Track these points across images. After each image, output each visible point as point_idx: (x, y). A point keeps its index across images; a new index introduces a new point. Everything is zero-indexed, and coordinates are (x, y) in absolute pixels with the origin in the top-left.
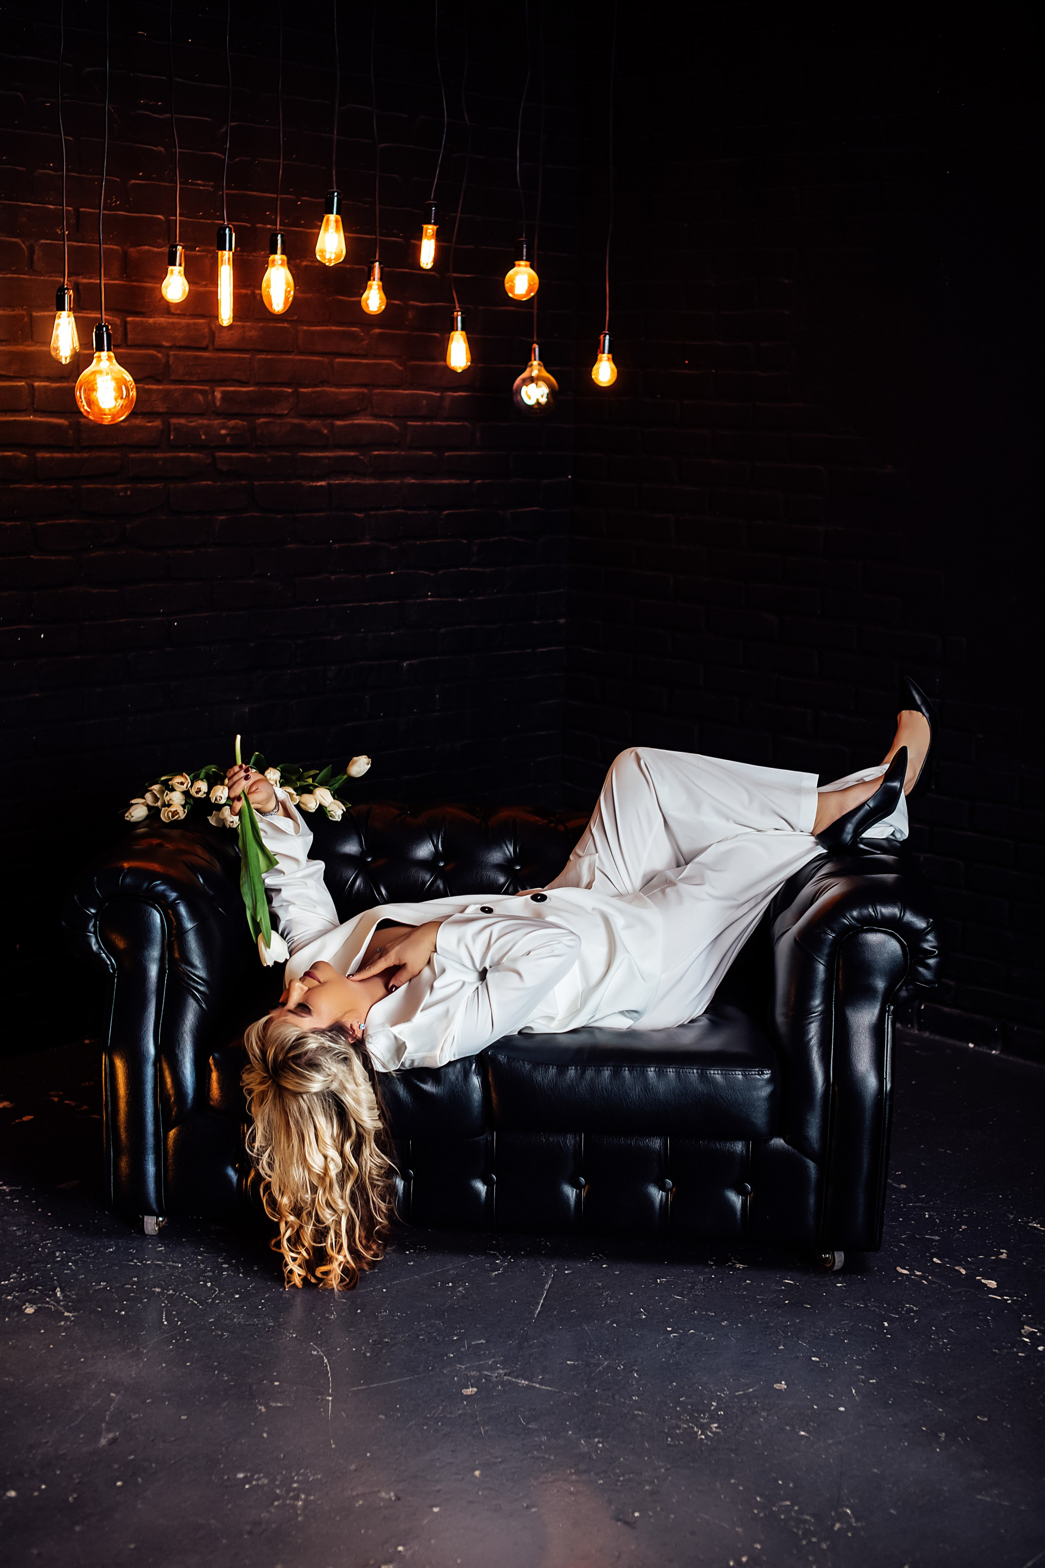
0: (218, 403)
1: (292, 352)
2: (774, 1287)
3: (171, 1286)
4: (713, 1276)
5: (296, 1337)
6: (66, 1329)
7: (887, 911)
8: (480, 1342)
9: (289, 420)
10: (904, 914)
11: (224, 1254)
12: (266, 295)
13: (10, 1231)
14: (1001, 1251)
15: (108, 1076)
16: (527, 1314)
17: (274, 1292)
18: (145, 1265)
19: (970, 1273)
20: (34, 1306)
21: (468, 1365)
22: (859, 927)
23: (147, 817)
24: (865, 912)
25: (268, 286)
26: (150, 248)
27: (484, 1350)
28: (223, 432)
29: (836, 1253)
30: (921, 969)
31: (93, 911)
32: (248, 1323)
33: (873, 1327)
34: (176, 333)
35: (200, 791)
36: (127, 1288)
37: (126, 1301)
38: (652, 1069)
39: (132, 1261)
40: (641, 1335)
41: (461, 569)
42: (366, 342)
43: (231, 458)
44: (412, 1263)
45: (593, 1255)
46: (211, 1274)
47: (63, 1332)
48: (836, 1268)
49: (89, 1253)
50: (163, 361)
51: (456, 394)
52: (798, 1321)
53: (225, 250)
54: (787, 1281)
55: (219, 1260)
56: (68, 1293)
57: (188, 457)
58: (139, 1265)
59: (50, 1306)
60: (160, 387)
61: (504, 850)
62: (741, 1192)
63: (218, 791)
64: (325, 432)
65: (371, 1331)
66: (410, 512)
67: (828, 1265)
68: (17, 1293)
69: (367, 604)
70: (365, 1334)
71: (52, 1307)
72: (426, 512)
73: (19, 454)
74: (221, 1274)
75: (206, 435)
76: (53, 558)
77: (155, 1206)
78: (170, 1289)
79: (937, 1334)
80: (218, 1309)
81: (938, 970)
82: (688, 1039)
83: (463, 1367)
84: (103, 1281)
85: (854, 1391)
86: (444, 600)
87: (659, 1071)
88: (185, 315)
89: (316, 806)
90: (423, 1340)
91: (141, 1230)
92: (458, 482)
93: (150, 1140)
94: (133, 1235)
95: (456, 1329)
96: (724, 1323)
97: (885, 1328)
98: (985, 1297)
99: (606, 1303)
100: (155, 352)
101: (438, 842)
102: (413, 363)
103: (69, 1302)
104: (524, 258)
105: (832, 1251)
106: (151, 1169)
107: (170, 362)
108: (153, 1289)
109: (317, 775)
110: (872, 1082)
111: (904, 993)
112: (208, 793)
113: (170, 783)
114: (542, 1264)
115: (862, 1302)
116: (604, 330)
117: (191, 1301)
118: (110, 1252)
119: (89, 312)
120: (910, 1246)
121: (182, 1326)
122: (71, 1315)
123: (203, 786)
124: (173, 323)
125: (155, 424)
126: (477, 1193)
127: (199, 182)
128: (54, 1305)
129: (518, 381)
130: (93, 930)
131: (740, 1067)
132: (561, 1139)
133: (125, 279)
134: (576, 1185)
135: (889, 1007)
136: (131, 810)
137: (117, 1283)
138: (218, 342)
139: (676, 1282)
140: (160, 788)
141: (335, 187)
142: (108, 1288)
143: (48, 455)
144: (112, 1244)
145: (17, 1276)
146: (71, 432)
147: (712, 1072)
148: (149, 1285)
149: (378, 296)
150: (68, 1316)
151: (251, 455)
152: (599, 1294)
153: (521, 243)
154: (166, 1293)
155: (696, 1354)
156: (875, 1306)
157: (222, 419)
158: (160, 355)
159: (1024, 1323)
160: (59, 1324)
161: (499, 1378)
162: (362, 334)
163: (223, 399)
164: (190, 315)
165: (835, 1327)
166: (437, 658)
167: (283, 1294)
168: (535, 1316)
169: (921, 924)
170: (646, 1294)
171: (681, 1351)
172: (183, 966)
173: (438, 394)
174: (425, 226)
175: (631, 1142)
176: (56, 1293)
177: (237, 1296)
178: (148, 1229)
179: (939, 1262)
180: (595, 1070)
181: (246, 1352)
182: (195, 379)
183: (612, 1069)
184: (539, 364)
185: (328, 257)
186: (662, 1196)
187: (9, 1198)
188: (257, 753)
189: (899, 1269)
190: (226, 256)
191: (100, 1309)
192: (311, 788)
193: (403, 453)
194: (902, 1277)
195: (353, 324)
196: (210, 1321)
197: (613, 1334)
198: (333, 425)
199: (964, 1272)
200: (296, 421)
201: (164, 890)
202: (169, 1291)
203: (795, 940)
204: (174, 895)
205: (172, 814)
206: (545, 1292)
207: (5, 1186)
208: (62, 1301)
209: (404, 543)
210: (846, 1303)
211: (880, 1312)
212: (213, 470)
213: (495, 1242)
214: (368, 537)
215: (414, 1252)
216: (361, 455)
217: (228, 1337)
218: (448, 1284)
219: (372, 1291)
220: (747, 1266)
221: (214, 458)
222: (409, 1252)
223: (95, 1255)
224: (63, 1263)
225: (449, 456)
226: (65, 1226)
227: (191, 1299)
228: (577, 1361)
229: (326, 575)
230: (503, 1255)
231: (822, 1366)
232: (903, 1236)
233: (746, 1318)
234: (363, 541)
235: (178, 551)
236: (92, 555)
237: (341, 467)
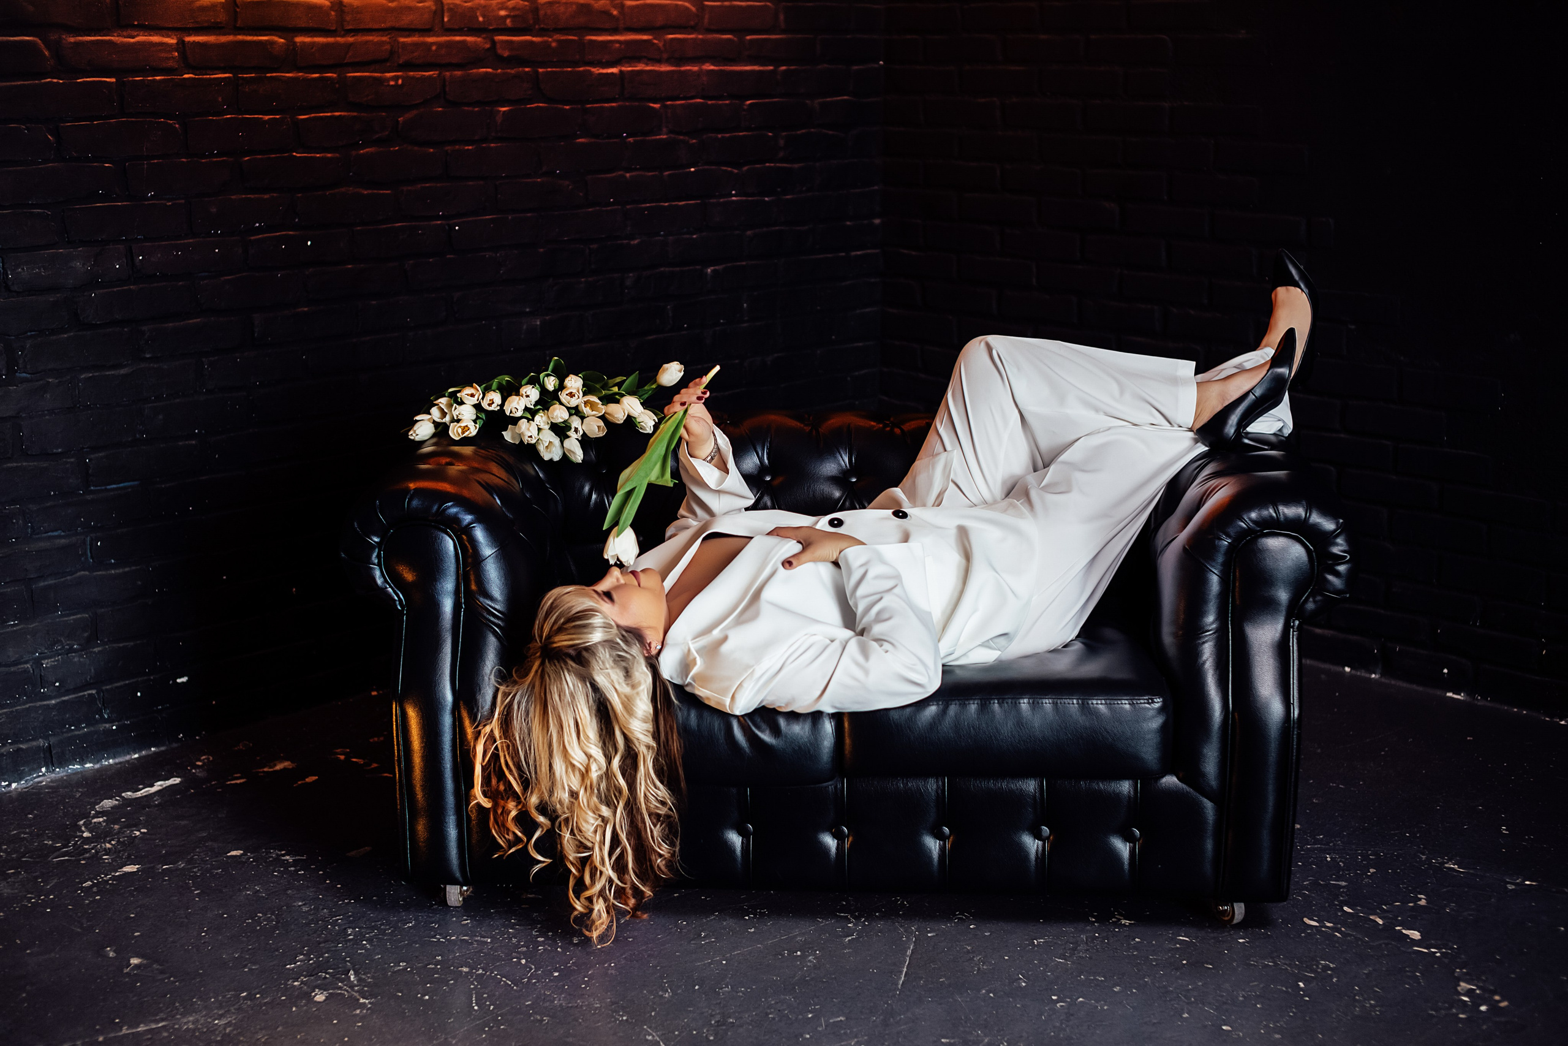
2: (1168, 945)
3: (480, 964)
4: (1097, 935)
5: (626, 1020)
6: (362, 1018)
7: (1291, 511)
8: (839, 1019)
10: (1310, 515)
11: (539, 926)
13: (295, 906)
14: (1419, 896)
15: (400, 728)
16: (890, 984)
17: (598, 968)
18: (449, 941)
19: (1387, 922)
20: (325, 993)
22: (1258, 531)
23: (434, 436)
24: (1265, 513)
27: (845, 1029)
28: (503, 13)
29: (1235, 905)
30: (1330, 577)
31: (376, 540)
32: (570, 1005)
33: (1286, 988)
35: (493, 403)
36: (430, 968)
37: (430, 984)
38: (1026, 701)
39: (434, 937)
40: (1022, 1006)
41: (767, 164)
43: (512, 42)
44: (753, 930)
45: (958, 915)
47: (359, 1022)
48: (1235, 921)
49: (386, 930)
52: (1200, 984)
54: (1181, 938)
55: (534, 933)
56: (363, 977)
57: (464, 42)
58: (442, 941)
59: (343, 992)
61: (839, 461)
62: (1128, 838)
63: (513, 401)
64: (615, 13)
65: (713, 1010)
66: (710, 102)
67: (1226, 919)
68: (305, 978)
69: (666, 204)
70: (706, 1014)
71: (346, 993)
72: (727, 102)
73: (276, 39)
74: (536, 948)
75: (484, 16)
76: (318, 155)
77: (458, 875)
78: (479, 968)
79: (1362, 995)
80: (535, 990)
81: (1350, 578)
82: (1063, 666)
84: (403, 962)
86: (750, 199)
87: (1033, 703)
89: (624, 416)
90: (773, 1019)
91: (443, 901)
92: (761, 68)
93: (450, 799)
94: (434, 907)
95: (810, 1005)
97: (1301, 989)
98: (1410, 950)
99: (979, 969)
101: (763, 454)
103: (365, 986)
105: (1231, 901)
106: (452, 832)
109: (623, 382)
110: (1276, 708)
111: (1310, 606)
112: (502, 405)
113: (458, 395)
114: (901, 926)
115: (1271, 960)
117: (503, 981)
118: (409, 927)
120: (1314, 893)
121: (496, 1011)
122: (367, 1001)
123: (496, 397)
125: (426, 4)
126: (826, 850)
128: (347, 991)
130: (376, 561)
131: (1126, 695)
132: (921, 784)
134: (939, 836)
135: (1293, 622)
136: (415, 428)
137: (419, 963)
139: (1055, 943)
140: (448, 401)
142: (409, 969)
143: (308, 40)
144: (411, 919)
145: (304, 958)
146: (333, 13)
147: (1095, 702)
148: (455, 964)
150: (365, 1003)
151: (534, 39)
152: (969, 960)
154: (475, 973)
155: (1089, 1026)
156: (1286, 964)
159: (1458, 980)
160: (354, 1013)
165: (1243, 990)
166: (744, 263)
167: (608, 970)
168: (900, 986)
169: (1329, 525)
170: (1022, 957)
171: (1071, 1023)
172: (481, 599)
175: (1001, 785)
176: (350, 977)
177: (556, 974)
178: (451, 900)
179: (1351, 911)
180: (960, 704)
181: (570, 1039)
183: (979, 702)
186: (1038, 846)
187: (292, 869)
188: (556, 358)
189: (1306, 920)
191: (400, 994)
192: (617, 397)
193: (700, 37)
194: (1312, 930)
196: (527, 1003)
197: (991, 1006)
198: (622, 5)
199: (1381, 922)
201: (457, 513)
202: (478, 970)
203: (1184, 548)
204: (468, 518)
205: (463, 430)
206: (908, 959)
207: (288, 855)
208: (357, 986)
209: (705, 136)
210: (1252, 963)
211: (1293, 971)
212: (491, 56)
213: (844, 903)
214: (665, 130)
215: (755, 917)
216: (655, 39)
217: (548, 1022)
218: (797, 953)
219: (710, 964)
220: (1132, 922)
221: (494, 43)
222: (749, 917)
223: (392, 931)
224: (357, 942)
225: (751, 40)
226: (357, 900)
227: (504, 979)
228: (953, 1038)
229: (620, 173)
230: (856, 918)
231: (1236, 1036)
232: (1305, 883)
233: (1141, 982)
234: (660, 135)
235: (457, 147)
236: (362, 151)
237: (633, 52)
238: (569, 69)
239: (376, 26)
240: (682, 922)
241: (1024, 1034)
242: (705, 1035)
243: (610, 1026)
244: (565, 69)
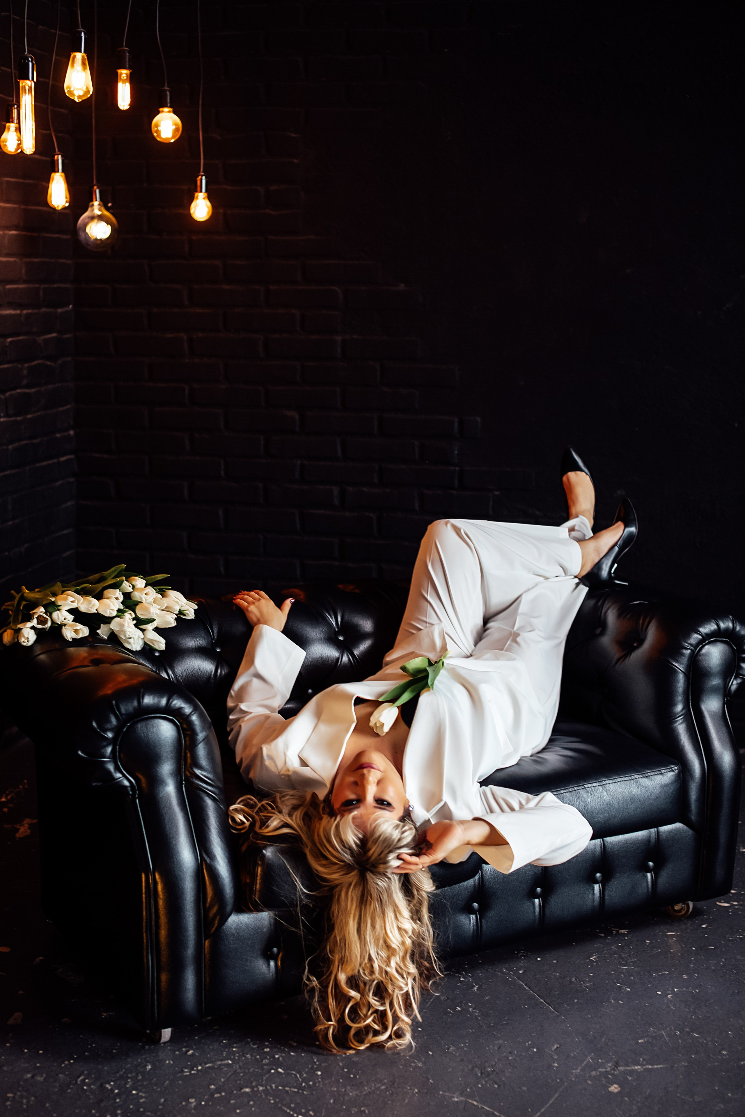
2: (668, 940)
4: (620, 944)
5: (420, 1091)
7: (726, 624)
8: (555, 1046)
10: (735, 625)
15: (152, 895)
22: (704, 642)
24: (712, 627)
27: (570, 1052)
29: (689, 903)
30: (744, 666)
31: (112, 735)
40: (649, 1003)
46: (267, 1061)
48: (689, 914)
52: (723, 960)
53: (28, 79)
54: (670, 934)
55: (256, 1046)
62: (647, 870)
67: (681, 914)
78: (256, 1086)
80: (322, 1089)
87: (605, 784)
91: (157, 1042)
92: (14, 312)
93: (191, 951)
96: (685, 977)
99: (587, 987)
104: (169, 105)
106: (191, 980)
108: (242, 1091)
114: (496, 970)
116: (200, 172)
118: (151, 1069)
129: (82, 219)
130: (111, 755)
135: (727, 699)
141: (80, 27)
144: (143, 1062)
147: (641, 776)
149: (16, 137)
153: (166, 91)
154: (258, 1090)
155: (705, 1005)
161: (617, 1071)
170: (599, 971)
172: (200, 774)
174: (119, 71)
184: (99, 204)
185: (76, 93)
190: (28, 85)
194: (731, 909)
197: (631, 1009)
201: (180, 704)
204: (189, 708)
220: (627, 930)
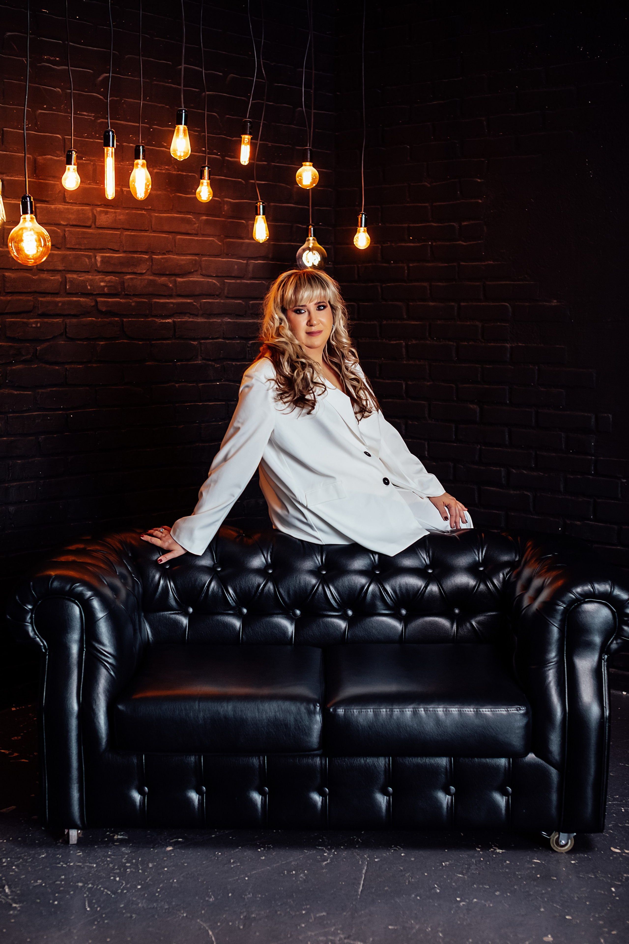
0: (99, 265)
1: (148, 230)
2: (527, 865)
3: (90, 881)
5: (186, 916)
6: (15, 916)
7: (602, 587)
9: (146, 277)
10: (614, 590)
12: (132, 188)
16: (353, 891)
18: (69, 866)
21: (317, 932)
22: (582, 600)
24: (586, 588)
25: (134, 181)
26: (52, 157)
28: (102, 284)
30: (625, 628)
31: (30, 607)
32: (149, 907)
33: (604, 891)
34: (70, 216)
36: (57, 884)
37: (58, 894)
38: (441, 709)
39: (59, 863)
42: (197, 225)
43: (108, 302)
44: (263, 858)
45: (393, 847)
46: (118, 871)
47: (12, 919)
49: (27, 859)
50: (62, 234)
51: (256, 262)
53: (109, 146)
54: (535, 861)
55: (123, 860)
56: (14, 890)
57: (78, 301)
58: (64, 867)
60: (60, 252)
61: (314, 560)
62: (504, 794)
64: (171, 285)
65: (241, 910)
66: (227, 341)
69: (201, 404)
70: (237, 912)
72: (238, 341)
74: (125, 870)
75: (91, 286)
77: (79, 822)
83: (313, 934)
84: (40, 880)
85: (602, 941)
87: (446, 710)
88: (76, 203)
90: (280, 914)
91: (67, 840)
93: (75, 773)
94: (62, 845)
95: (303, 905)
96: (497, 893)
97: (613, 892)
99: (409, 882)
100: (56, 229)
101: (267, 556)
102: (228, 240)
103: (15, 896)
104: (309, 160)
106: (76, 795)
107: (66, 236)
108: (77, 884)
110: (595, 710)
111: (615, 646)
114: (358, 855)
115: (592, 874)
116: (360, 212)
117: (105, 892)
119: (10, 199)
120: (616, 832)
121: (101, 911)
122: (17, 906)
124: (68, 209)
125: (56, 278)
126: (314, 804)
127: (85, 113)
128: (4, 899)
129: (300, 250)
130: (29, 621)
131: (503, 705)
132: (375, 760)
133: (35, 178)
134: (386, 793)
135: (604, 656)
137: (50, 880)
138: (98, 224)
139: (456, 865)
141: (182, 107)
142: (43, 885)
144: (43, 852)
147: (481, 710)
148: (74, 881)
149: (208, 190)
150: (15, 907)
151: (121, 300)
152: (402, 875)
153: (306, 150)
156: (603, 877)
157: (102, 275)
158: (59, 230)
160: (9, 913)
161: (341, 942)
162: (194, 220)
163: (102, 262)
164: (80, 204)
165: (577, 893)
168: (359, 893)
169: (625, 596)
171: (470, 915)
172: (96, 644)
173: (245, 262)
174: (243, 136)
175: (425, 761)
176: (5, 890)
177: (139, 887)
178: (71, 839)
181: (150, 929)
182: (83, 248)
184: (313, 239)
185: (178, 154)
186: (448, 799)
189: (612, 849)
190: (110, 151)
191: (39, 901)
193: (222, 301)
194: (616, 855)
195: (189, 213)
196: (121, 906)
198: (175, 281)
200: (151, 278)
201: (81, 591)
202: (89, 885)
203: (537, 611)
204: (88, 594)
206: (363, 875)
208: (10, 895)
209: (225, 363)
210: (581, 876)
211: (607, 881)
212: (96, 310)
213: (321, 840)
214: (200, 358)
215: (265, 848)
216: (195, 302)
217: (135, 918)
218: (292, 872)
219: (237, 880)
220: (504, 851)
221: (96, 302)
222: (261, 850)
223: (32, 860)
224: (9, 867)
225: (252, 304)
226: (8, 840)
227: (106, 890)
228: (396, 925)
229: (173, 384)
230: (328, 849)
231: (575, 923)
232: (610, 826)
233: (512, 889)
234: (197, 361)
235: (73, 366)
236: (14, 367)
237: (181, 310)
238: (142, 319)
239: (26, 291)
240: (218, 853)
241: (441, 923)
242: (237, 926)
243: (175, 920)
244: (140, 319)
